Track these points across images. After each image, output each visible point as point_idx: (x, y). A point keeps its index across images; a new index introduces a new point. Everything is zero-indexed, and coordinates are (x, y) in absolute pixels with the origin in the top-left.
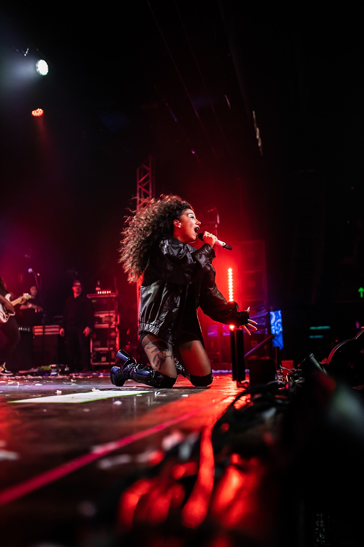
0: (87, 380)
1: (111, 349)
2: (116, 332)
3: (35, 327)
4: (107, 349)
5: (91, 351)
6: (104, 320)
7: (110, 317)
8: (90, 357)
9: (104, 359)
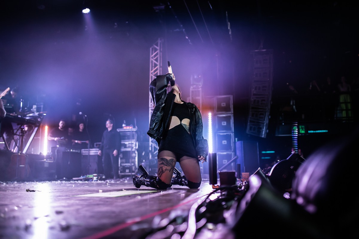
0: (117, 184)
1: (133, 164)
2: (135, 154)
3: (83, 150)
4: (129, 164)
5: (119, 166)
6: (127, 146)
7: (132, 143)
8: (118, 170)
9: (127, 171)
